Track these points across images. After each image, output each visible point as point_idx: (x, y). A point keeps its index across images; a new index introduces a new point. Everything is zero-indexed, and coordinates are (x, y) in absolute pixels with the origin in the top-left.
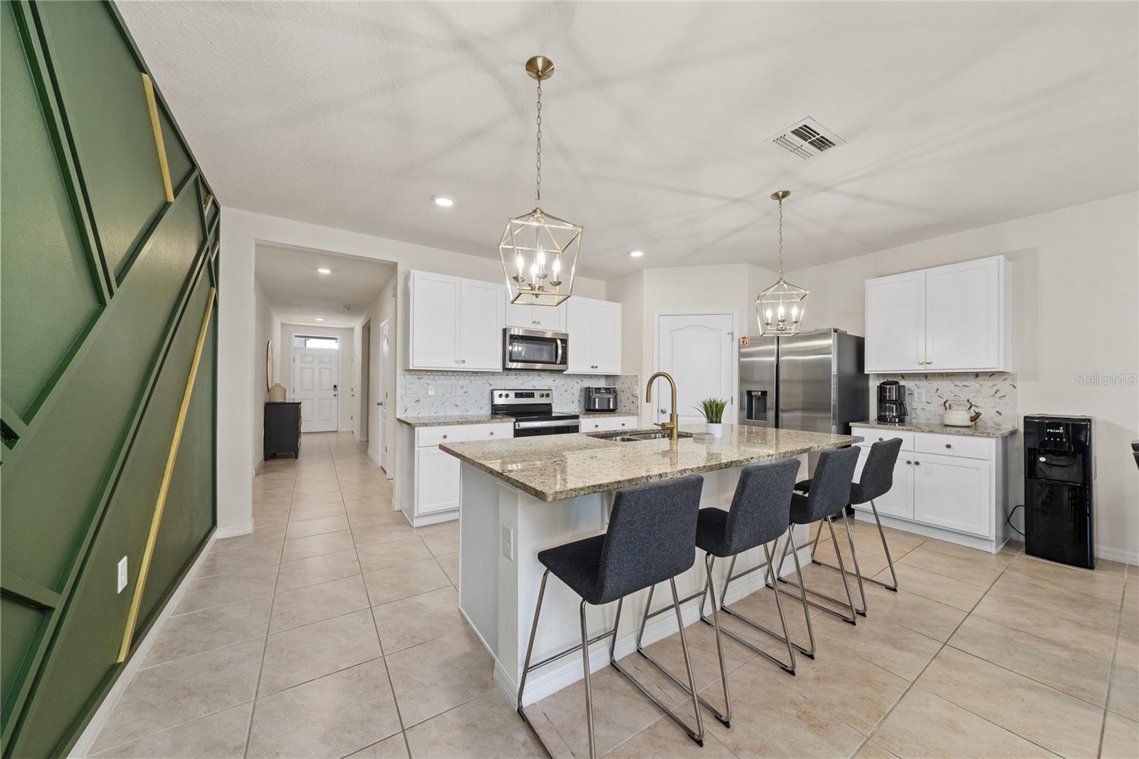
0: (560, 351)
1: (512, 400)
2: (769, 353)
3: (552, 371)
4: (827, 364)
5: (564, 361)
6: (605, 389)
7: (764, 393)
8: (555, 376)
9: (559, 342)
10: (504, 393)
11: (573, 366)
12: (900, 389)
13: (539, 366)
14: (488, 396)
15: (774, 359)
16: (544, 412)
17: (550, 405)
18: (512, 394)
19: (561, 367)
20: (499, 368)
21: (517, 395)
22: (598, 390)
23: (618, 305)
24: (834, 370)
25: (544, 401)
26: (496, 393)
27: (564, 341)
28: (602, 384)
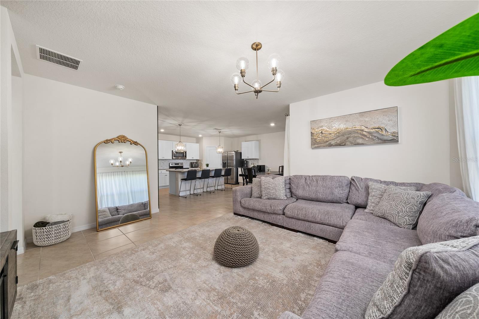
0: (185, 155)
1: (174, 165)
2: (226, 154)
3: (183, 159)
4: (233, 156)
5: (186, 157)
6: (196, 163)
7: (226, 163)
8: (184, 160)
9: (184, 153)
10: (172, 164)
11: (188, 158)
12: (247, 162)
13: (180, 158)
14: (169, 164)
15: (227, 155)
16: (182, 167)
17: (183, 166)
18: (174, 164)
19: (185, 158)
20: (171, 158)
21: (175, 164)
22: (194, 163)
23: (198, 144)
24: (234, 158)
25: (181, 165)
26: (170, 164)
27: (186, 153)
28: (195, 161)
